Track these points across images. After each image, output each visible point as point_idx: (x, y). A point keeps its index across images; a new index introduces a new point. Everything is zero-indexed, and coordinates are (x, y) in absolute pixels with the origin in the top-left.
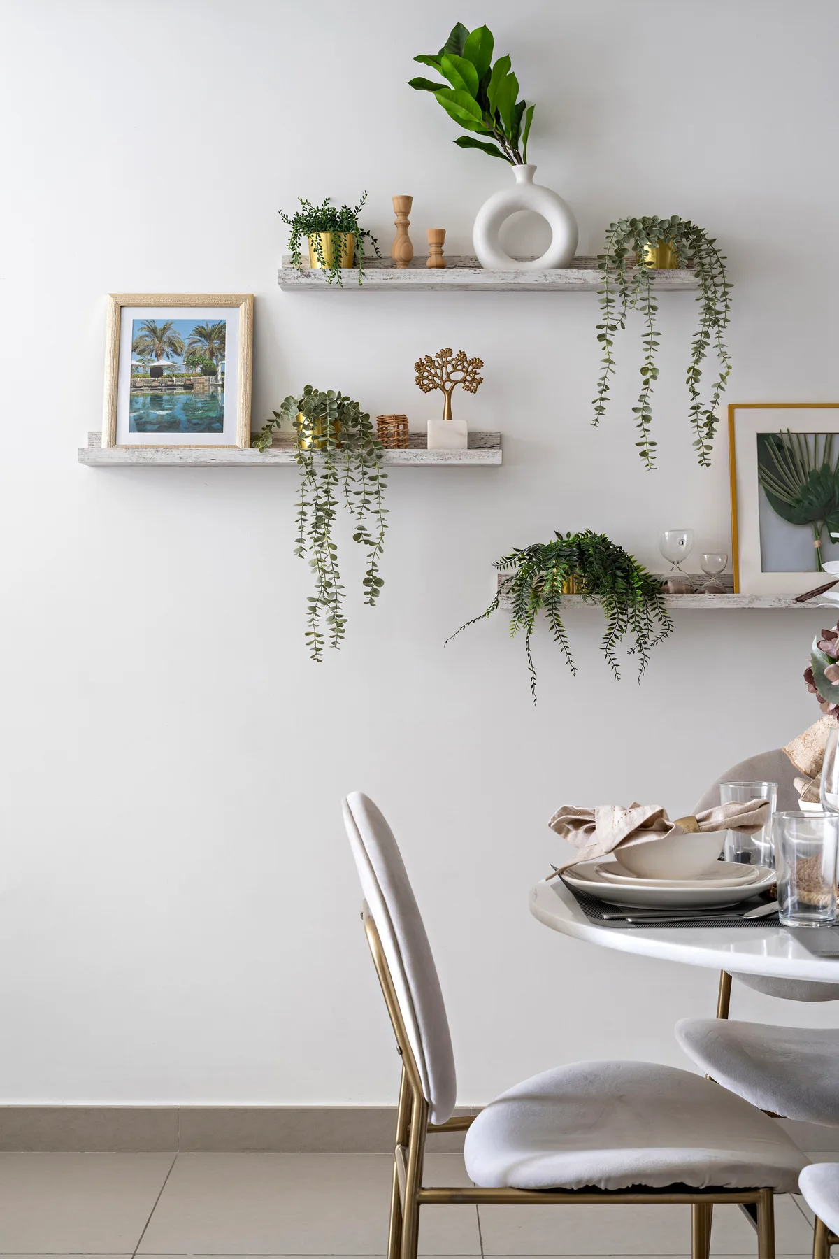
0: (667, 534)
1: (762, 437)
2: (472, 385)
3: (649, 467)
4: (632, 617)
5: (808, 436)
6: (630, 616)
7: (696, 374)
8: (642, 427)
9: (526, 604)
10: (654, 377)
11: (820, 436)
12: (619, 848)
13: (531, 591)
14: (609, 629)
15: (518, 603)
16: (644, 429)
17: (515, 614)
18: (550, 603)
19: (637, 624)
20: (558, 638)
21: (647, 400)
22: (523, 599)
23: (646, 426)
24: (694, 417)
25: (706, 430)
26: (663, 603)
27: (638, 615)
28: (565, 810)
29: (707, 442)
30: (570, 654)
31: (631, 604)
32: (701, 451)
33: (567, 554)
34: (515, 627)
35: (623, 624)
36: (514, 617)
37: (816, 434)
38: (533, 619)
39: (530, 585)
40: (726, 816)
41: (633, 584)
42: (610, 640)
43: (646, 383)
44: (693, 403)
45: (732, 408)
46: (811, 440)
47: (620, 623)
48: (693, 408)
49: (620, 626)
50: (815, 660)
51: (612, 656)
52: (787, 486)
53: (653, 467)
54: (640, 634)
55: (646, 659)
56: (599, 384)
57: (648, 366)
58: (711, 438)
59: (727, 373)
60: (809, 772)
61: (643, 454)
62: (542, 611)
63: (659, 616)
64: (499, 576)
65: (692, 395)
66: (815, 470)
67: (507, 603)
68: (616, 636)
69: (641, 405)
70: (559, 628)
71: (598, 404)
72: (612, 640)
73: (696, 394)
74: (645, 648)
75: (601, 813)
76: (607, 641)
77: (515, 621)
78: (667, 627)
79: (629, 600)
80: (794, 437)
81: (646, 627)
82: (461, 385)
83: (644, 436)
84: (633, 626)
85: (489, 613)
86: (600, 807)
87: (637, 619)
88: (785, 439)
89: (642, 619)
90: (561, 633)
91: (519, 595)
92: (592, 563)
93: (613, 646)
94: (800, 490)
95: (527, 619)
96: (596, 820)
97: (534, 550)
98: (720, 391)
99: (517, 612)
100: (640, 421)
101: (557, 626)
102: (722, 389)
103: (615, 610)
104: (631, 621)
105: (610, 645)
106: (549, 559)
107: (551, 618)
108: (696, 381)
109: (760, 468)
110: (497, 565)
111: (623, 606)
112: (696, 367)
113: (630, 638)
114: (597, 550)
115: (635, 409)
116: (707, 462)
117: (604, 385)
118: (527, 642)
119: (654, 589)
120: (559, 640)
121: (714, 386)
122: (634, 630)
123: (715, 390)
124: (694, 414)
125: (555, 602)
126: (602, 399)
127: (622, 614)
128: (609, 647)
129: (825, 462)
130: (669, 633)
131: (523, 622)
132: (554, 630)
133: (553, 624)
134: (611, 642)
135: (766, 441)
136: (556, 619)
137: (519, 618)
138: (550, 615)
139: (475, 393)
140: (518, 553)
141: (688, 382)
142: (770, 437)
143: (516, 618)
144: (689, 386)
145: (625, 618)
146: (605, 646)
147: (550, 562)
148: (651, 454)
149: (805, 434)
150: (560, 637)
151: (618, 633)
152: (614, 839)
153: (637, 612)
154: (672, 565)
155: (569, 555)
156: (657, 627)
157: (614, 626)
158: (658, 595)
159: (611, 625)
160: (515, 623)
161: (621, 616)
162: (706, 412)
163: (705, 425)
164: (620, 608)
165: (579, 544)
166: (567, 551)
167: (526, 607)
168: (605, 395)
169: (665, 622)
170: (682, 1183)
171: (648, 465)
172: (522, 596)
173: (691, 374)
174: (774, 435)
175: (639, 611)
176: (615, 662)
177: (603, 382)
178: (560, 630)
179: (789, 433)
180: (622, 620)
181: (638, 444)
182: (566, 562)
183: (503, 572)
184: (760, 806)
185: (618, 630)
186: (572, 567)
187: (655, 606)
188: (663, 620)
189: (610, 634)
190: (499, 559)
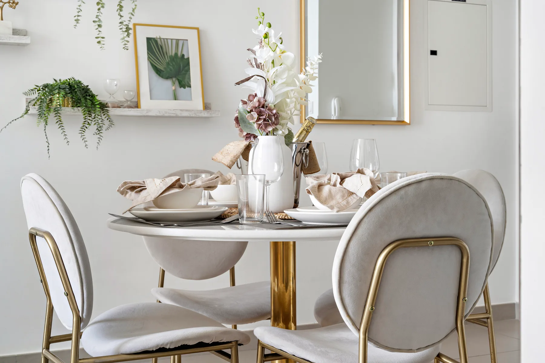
0: (108, 81)
1: (149, 39)
2: (13, 5)
3: (101, 49)
4: (94, 118)
5: (168, 40)
6: (93, 117)
7: (121, 7)
8: (98, 30)
9: (44, 111)
10: (103, 7)
11: (173, 40)
12: (160, 196)
13: (46, 104)
14: (83, 124)
15: (40, 110)
16: (99, 31)
17: (39, 116)
18: (56, 111)
19: (97, 121)
20: (60, 127)
21: (99, 17)
22: (42, 109)
23: (100, 29)
24: (121, 27)
25: (126, 33)
26: (108, 112)
27: (97, 117)
28: (125, 183)
29: (127, 39)
30: (66, 135)
31: (94, 112)
32: (124, 43)
33: (64, 87)
34: (39, 122)
35: (90, 122)
36: (39, 117)
37: (172, 39)
38: (47, 118)
39: (46, 102)
40: (203, 182)
41: (95, 102)
42: (83, 129)
43: (99, 9)
44: (120, 21)
45: (135, 25)
46: (169, 41)
47: (89, 121)
48: (120, 23)
49: (88, 122)
50: (240, 113)
51: (84, 137)
52: (160, 62)
53: (103, 48)
54: (98, 126)
55: (101, 138)
56: (77, 9)
57: (100, 2)
58: (129, 37)
59: (135, 8)
60: (229, 165)
61: (99, 42)
62: (52, 114)
63: (107, 118)
64: (27, 99)
65: (119, 17)
66: (172, 56)
67: (34, 110)
68: (86, 127)
69: (97, 20)
70: (60, 123)
71: (76, 18)
72: (84, 129)
73: (121, 16)
74: (101, 133)
75: (148, 182)
76: (82, 129)
77: (39, 119)
78: (111, 123)
79: (93, 110)
80: (162, 40)
81: (102, 123)
82: (7, 4)
83: (99, 34)
84: (95, 122)
85: (23, 116)
86: (147, 180)
87: (97, 119)
88: (159, 41)
89: (100, 119)
90: (62, 125)
91: (40, 107)
92: (76, 92)
93: (84, 132)
94: (165, 64)
95: (45, 118)
96: (146, 185)
97: (46, 86)
98: (132, 16)
99: (40, 115)
100: (97, 27)
101: (60, 122)
102: (133, 15)
103: (86, 115)
104: (93, 120)
105: (83, 131)
106: (54, 90)
107: (57, 118)
108: (121, 10)
109: (148, 53)
110: (25, 94)
111: (90, 113)
112: (121, 4)
113: (93, 128)
114: (78, 86)
115: (94, 21)
116: (127, 48)
117: (80, 9)
118: (45, 129)
119: (103, 106)
120: (61, 128)
121: (129, 13)
122: (95, 124)
123: (130, 15)
124: (121, 25)
125: (59, 110)
126: (78, 16)
127: (89, 116)
128: (83, 132)
129: (176, 52)
130: (112, 125)
131: (43, 119)
132: (58, 123)
133: (57, 120)
134: (84, 130)
135: (150, 41)
136: (59, 118)
137: (41, 117)
138: (56, 116)
139: (15, 9)
140: (37, 87)
141: (117, 11)
142: (152, 39)
143: (40, 118)
144: (118, 13)
145: (91, 119)
146: (81, 132)
147: (55, 91)
148: (102, 42)
149: (167, 39)
150: (61, 126)
151: (87, 126)
152: (158, 192)
153: (97, 116)
154: (110, 95)
155: (65, 88)
156: (107, 122)
157: (85, 122)
158: (105, 108)
159: (84, 122)
160: (39, 120)
161: (89, 118)
162: (127, 25)
163: (126, 31)
164: (89, 114)
165: (69, 83)
166: (64, 86)
167: (44, 112)
168: (79, 14)
169: (110, 120)
170: (202, 342)
171: (101, 48)
172: (42, 107)
173: (118, 7)
174: (154, 39)
175: (98, 115)
176: (85, 140)
177: (79, 7)
178: (61, 124)
179: (160, 38)
180: (89, 120)
181: (96, 38)
182: (64, 91)
183: (28, 97)
184: (216, 178)
185: (87, 124)
186: (66, 94)
187: (105, 113)
188: (109, 119)
189: (84, 126)
190: (27, 91)
